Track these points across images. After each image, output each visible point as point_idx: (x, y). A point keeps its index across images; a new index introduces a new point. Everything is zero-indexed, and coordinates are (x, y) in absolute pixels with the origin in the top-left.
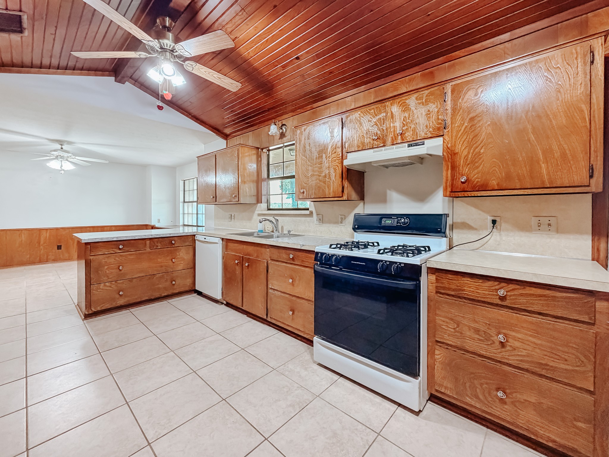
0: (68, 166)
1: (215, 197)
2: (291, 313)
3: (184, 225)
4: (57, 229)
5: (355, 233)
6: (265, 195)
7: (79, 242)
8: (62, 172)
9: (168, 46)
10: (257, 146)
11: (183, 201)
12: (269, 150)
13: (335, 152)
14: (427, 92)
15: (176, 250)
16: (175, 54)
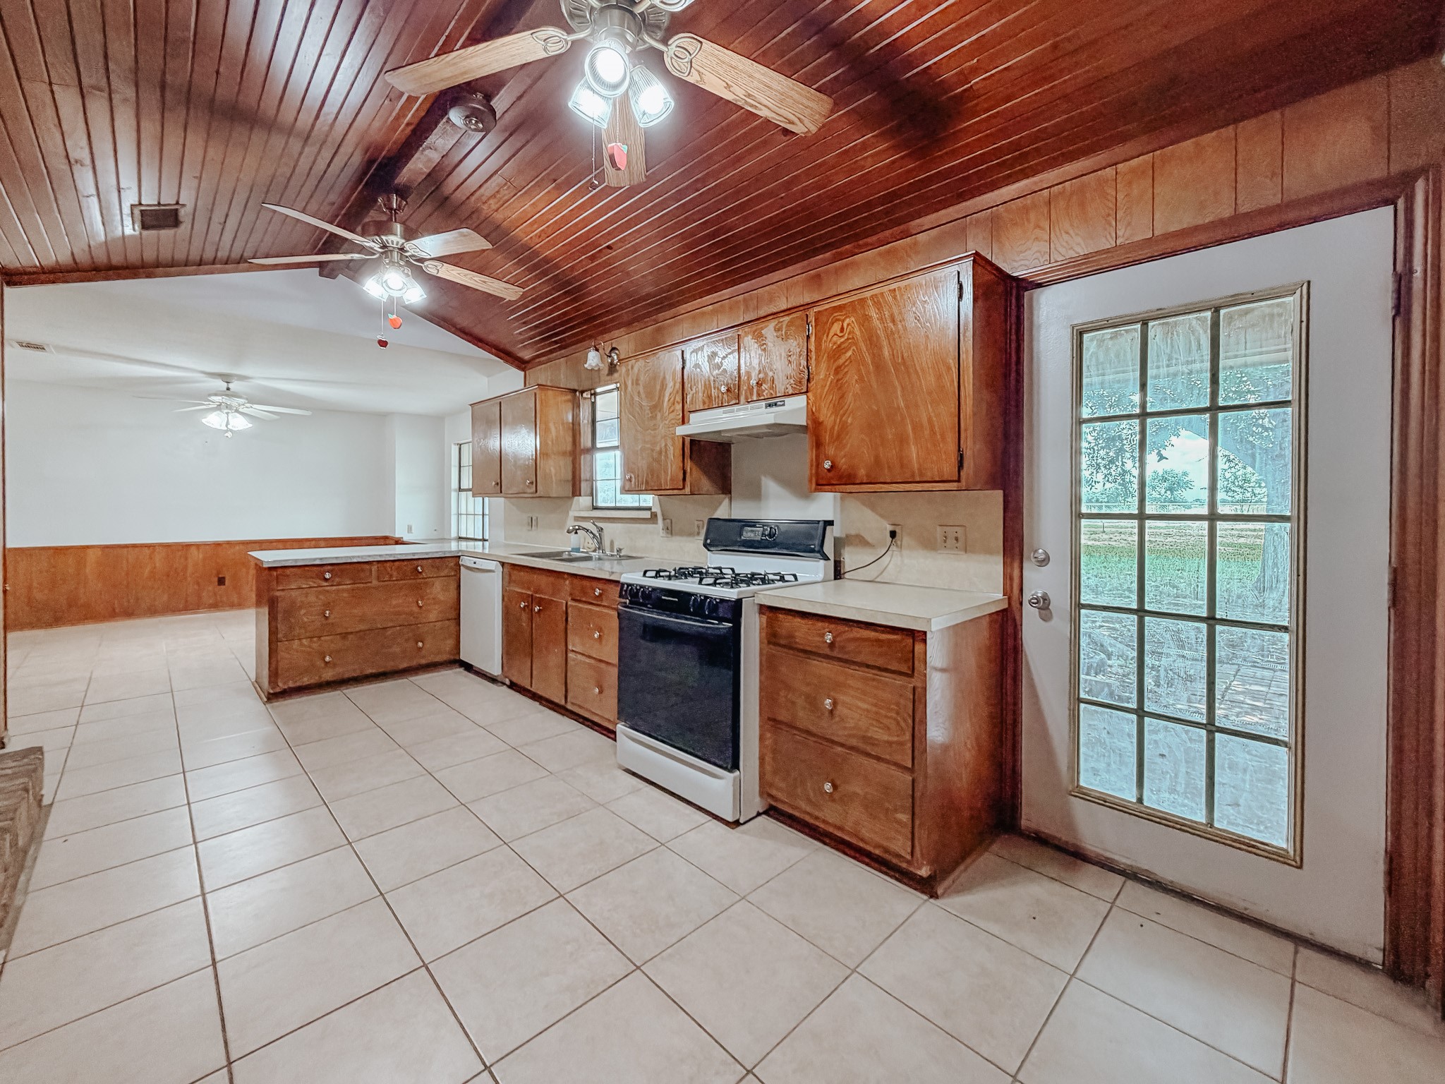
0: (239, 423)
1: (499, 484)
2: (597, 690)
3: (460, 538)
4: (218, 545)
5: (709, 553)
6: (587, 480)
7: (259, 567)
8: (229, 434)
9: (395, 243)
10: (572, 388)
11: (457, 487)
12: (595, 394)
13: (673, 411)
14: (787, 319)
15: (426, 583)
16: (407, 254)
